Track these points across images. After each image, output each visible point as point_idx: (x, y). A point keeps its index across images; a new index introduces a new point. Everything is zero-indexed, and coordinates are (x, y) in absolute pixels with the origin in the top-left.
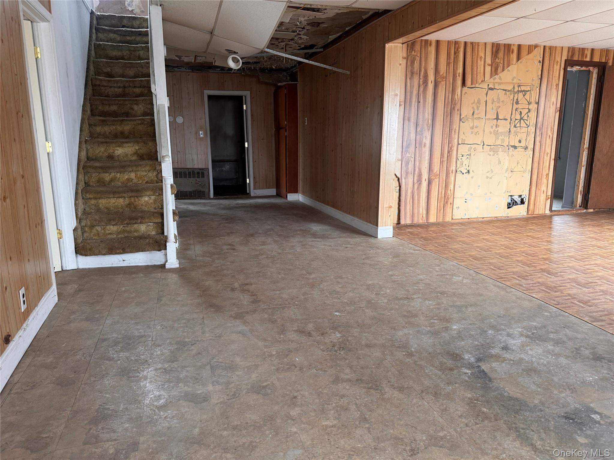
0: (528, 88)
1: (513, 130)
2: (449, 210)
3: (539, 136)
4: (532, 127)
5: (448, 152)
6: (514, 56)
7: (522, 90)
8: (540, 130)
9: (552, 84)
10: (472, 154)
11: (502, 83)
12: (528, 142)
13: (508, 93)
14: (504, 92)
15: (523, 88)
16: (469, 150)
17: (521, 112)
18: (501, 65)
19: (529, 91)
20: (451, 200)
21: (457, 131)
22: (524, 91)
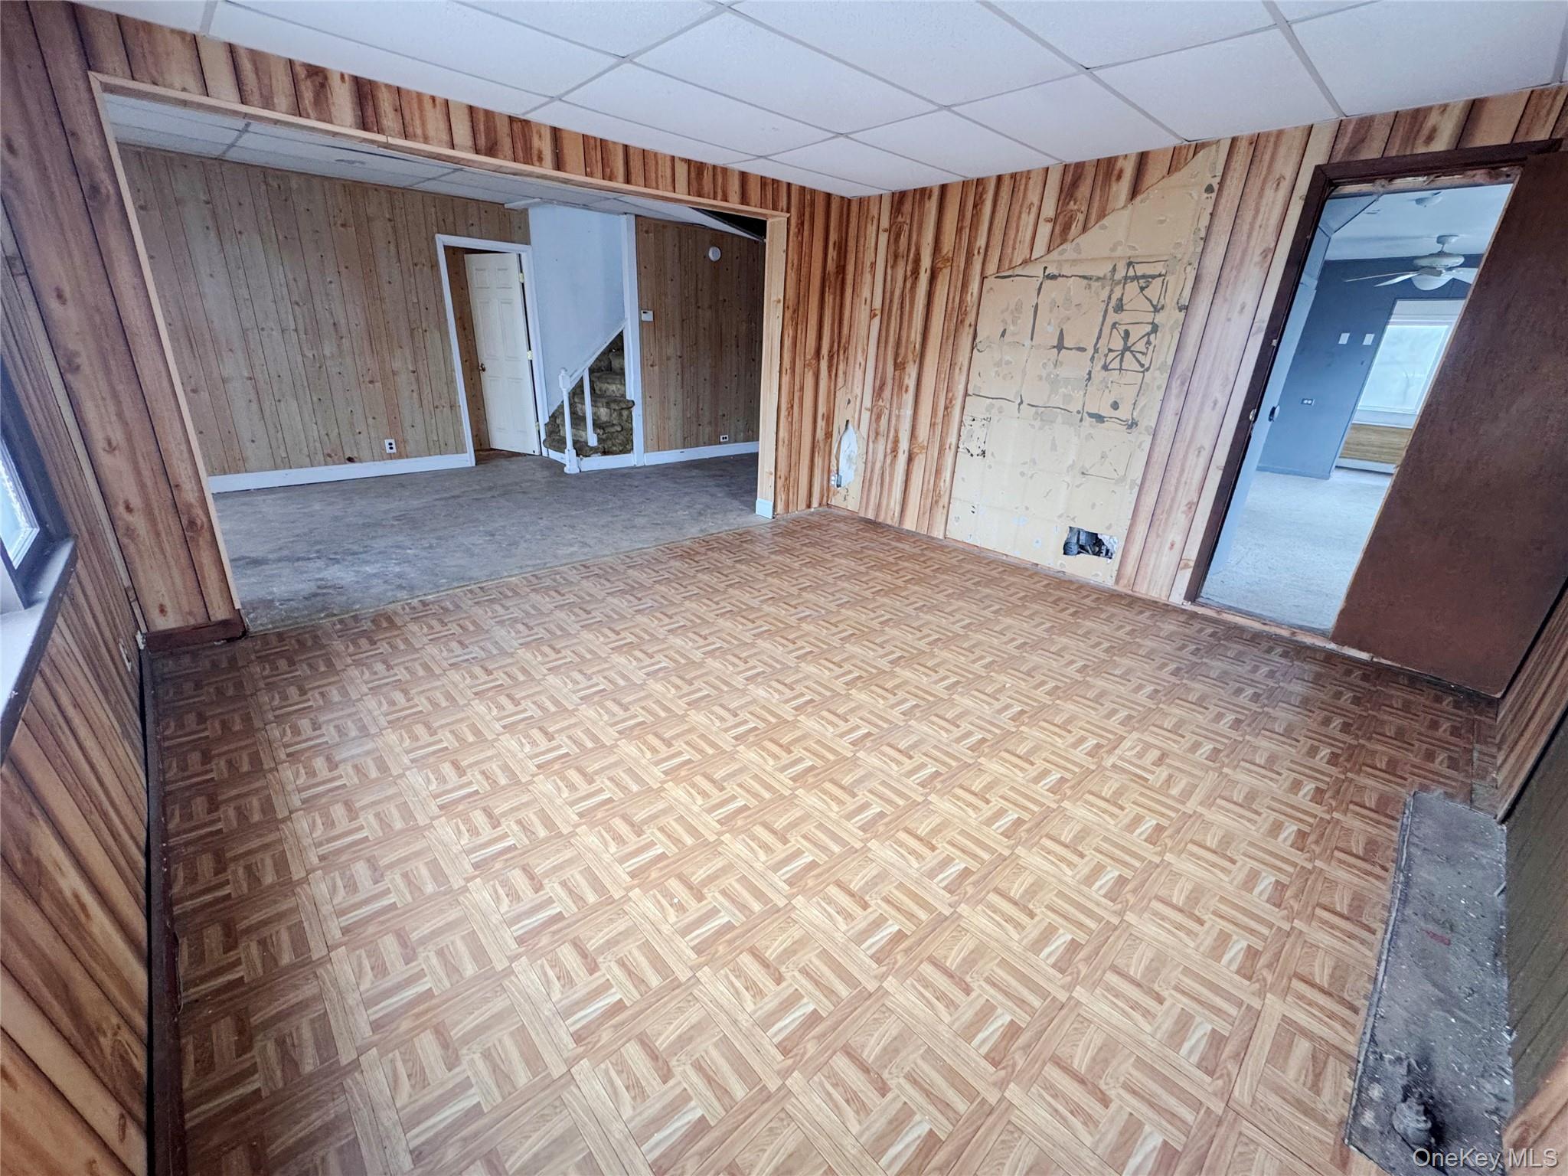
0: (1159, 268)
1: (1098, 374)
2: (940, 518)
3: (1178, 396)
4: (1157, 374)
5: (946, 408)
6: (1123, 188)
7: (1139, 274)
8: (1183, 384)
9: (1245, 252)
10: (995, 419)
11: (1081, 261)
12: (1141, 410)
13: (1095, 285)
14: (1085, 282)
15: (1141, 270)
16: (989, 409)
17: (1127, 332)
18: (1081, 217)
19: (1160, 275)
20: (944, 500)
21: (965, 369)
22: (1144, 277)
